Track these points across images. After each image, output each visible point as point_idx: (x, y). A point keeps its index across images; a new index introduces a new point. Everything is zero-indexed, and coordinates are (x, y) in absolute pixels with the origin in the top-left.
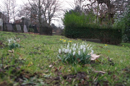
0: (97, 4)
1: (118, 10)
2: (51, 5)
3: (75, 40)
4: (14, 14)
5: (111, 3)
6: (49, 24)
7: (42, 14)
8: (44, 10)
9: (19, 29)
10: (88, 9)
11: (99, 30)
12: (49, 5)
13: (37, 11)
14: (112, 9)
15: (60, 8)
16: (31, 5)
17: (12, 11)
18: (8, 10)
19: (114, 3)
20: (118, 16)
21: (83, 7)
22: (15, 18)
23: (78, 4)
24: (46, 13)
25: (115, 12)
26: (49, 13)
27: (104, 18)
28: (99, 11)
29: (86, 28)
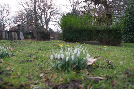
0: (94, 6)
1: (115, 10)
2: (47, 9)
3: (73, 43)
4: (9, 21)
5: (107, 3)
6: (46, 29)
7: (39, 19)
8: (40, 16)
9: (15, 36)
10: (85, 11)
11: (97, 31)
12: (45, 9)
13: (33, 16)
14: (109, 10)
15: (57, 12)
16: (26, 10)
17: (7, 18)
18: (3, 17)
19: (111, 4)
20: (116, 16)
21: (79, 9)
22: (11, 25)
23: (75, 7)
24: (42, 17)
25: (112, 12)
26: (46, 18)
27: (101, 19)
28: (97, 12)
29: (85, 30)
